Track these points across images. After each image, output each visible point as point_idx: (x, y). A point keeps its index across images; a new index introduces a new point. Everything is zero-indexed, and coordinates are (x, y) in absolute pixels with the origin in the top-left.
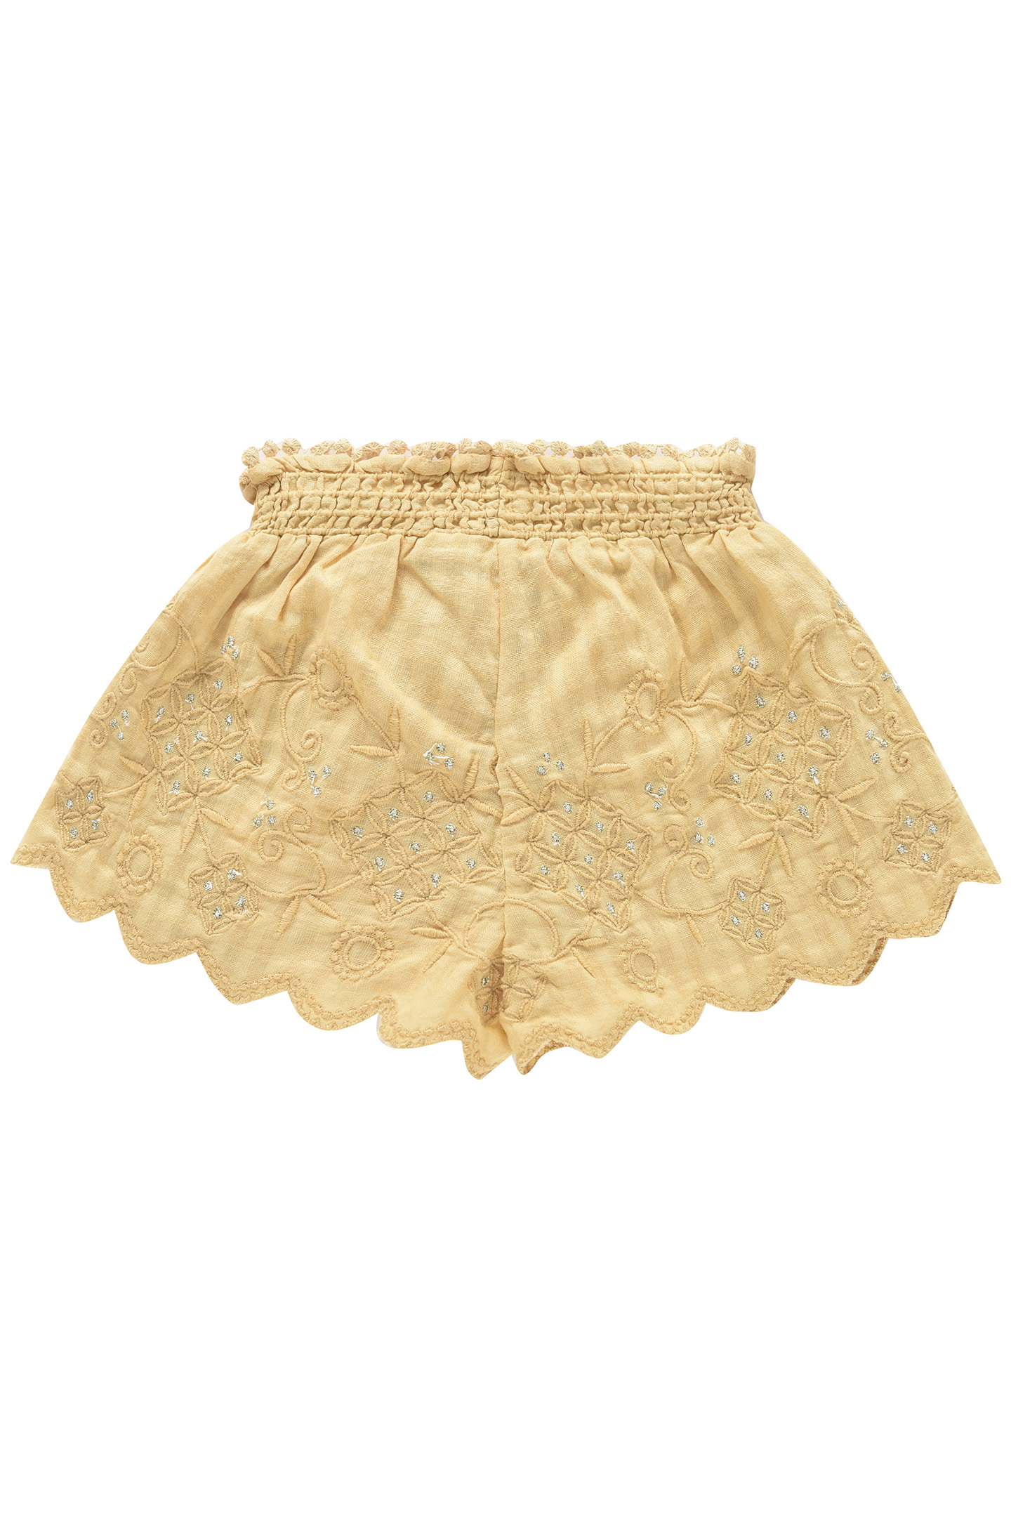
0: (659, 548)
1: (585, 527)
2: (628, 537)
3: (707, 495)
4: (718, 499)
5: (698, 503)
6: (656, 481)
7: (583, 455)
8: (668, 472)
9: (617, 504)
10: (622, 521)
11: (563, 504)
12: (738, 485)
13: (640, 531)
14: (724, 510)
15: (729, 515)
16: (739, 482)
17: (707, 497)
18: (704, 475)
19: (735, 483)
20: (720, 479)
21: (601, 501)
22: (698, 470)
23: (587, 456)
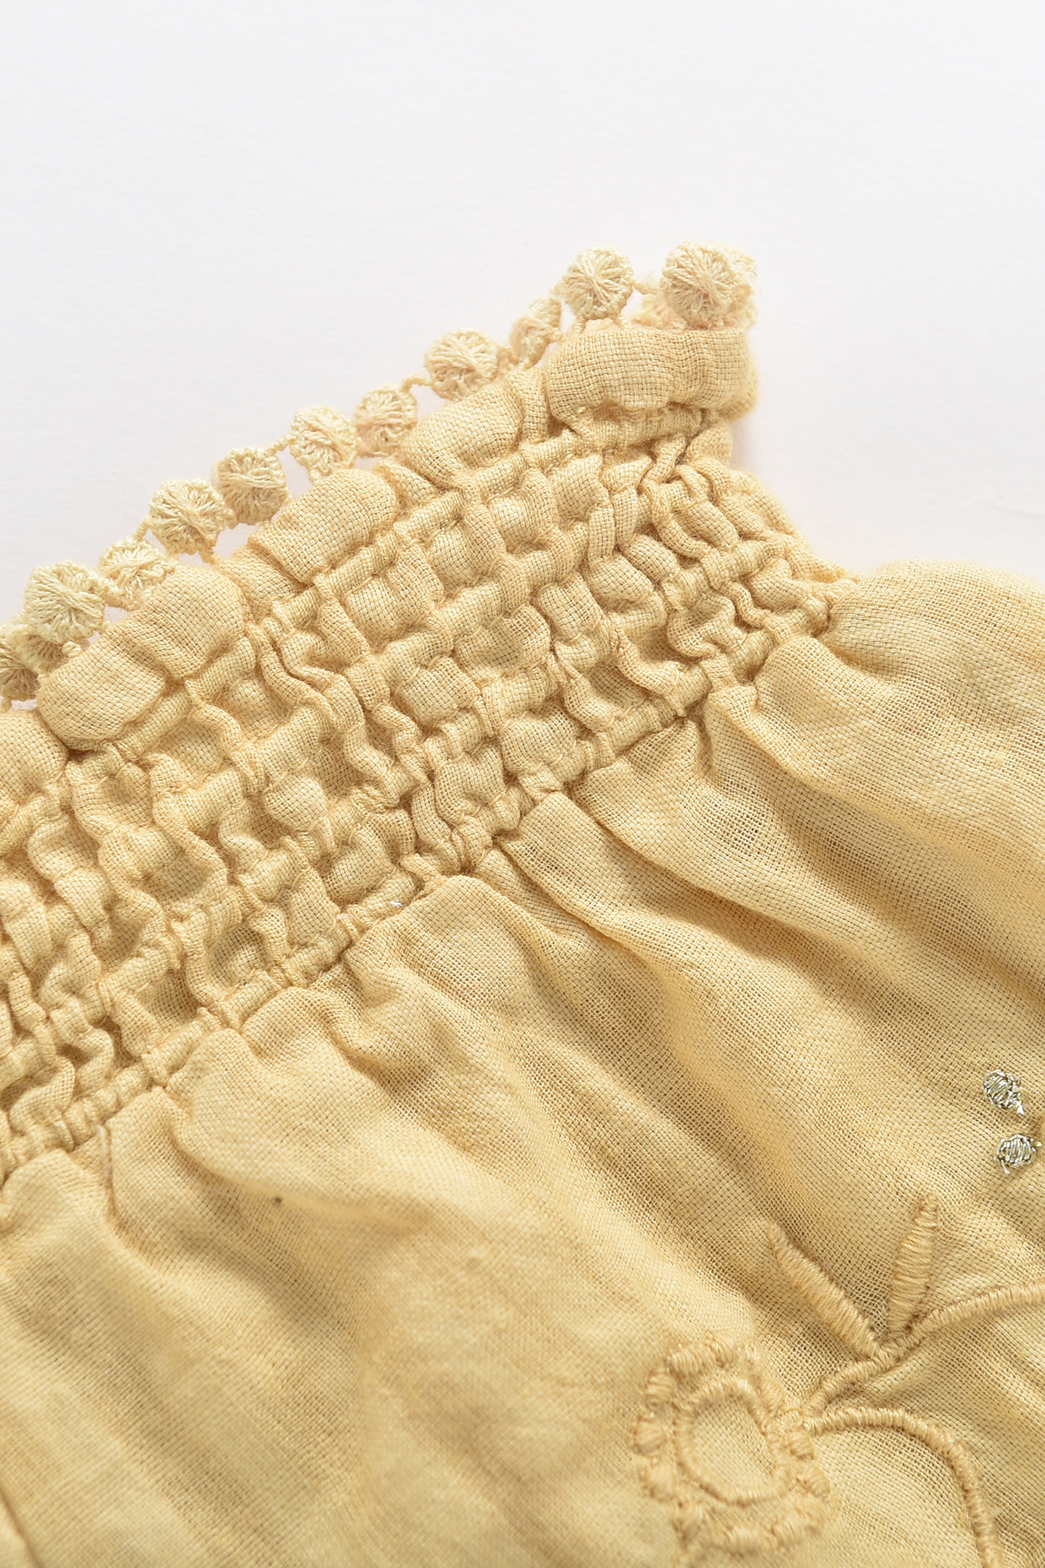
0: (519, 890)
1: (206, 987)
2: (381, 916)
3: (567, 542)
4: (618, 549)
5: (554, 597)
6: (351, 599)
7: (33, 676)
8: (372, 534)
9: (276, 805)
10: (325, 864)
11: (80, 942)
12: (669, 451)
13: (415, 862)
14: (673, 592)
15: (705, 607)
16: (669, 437)
17: (571, 555)
18: (504, 466)
19: (648, 447)
20: (578, 454)
21: (210, 833)
22: (471, 459)
23: (48, 669)
